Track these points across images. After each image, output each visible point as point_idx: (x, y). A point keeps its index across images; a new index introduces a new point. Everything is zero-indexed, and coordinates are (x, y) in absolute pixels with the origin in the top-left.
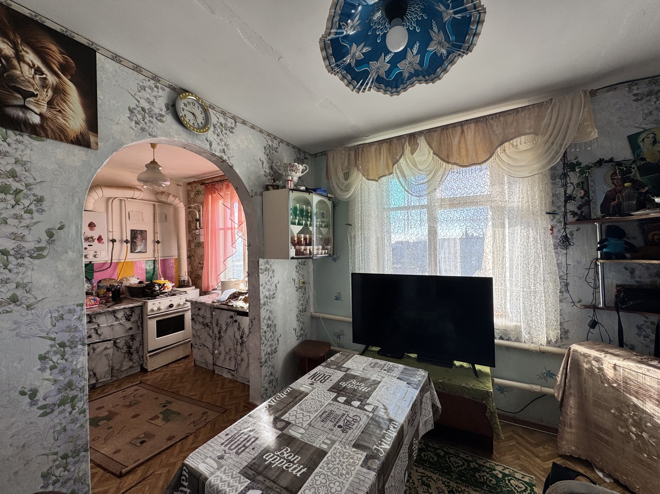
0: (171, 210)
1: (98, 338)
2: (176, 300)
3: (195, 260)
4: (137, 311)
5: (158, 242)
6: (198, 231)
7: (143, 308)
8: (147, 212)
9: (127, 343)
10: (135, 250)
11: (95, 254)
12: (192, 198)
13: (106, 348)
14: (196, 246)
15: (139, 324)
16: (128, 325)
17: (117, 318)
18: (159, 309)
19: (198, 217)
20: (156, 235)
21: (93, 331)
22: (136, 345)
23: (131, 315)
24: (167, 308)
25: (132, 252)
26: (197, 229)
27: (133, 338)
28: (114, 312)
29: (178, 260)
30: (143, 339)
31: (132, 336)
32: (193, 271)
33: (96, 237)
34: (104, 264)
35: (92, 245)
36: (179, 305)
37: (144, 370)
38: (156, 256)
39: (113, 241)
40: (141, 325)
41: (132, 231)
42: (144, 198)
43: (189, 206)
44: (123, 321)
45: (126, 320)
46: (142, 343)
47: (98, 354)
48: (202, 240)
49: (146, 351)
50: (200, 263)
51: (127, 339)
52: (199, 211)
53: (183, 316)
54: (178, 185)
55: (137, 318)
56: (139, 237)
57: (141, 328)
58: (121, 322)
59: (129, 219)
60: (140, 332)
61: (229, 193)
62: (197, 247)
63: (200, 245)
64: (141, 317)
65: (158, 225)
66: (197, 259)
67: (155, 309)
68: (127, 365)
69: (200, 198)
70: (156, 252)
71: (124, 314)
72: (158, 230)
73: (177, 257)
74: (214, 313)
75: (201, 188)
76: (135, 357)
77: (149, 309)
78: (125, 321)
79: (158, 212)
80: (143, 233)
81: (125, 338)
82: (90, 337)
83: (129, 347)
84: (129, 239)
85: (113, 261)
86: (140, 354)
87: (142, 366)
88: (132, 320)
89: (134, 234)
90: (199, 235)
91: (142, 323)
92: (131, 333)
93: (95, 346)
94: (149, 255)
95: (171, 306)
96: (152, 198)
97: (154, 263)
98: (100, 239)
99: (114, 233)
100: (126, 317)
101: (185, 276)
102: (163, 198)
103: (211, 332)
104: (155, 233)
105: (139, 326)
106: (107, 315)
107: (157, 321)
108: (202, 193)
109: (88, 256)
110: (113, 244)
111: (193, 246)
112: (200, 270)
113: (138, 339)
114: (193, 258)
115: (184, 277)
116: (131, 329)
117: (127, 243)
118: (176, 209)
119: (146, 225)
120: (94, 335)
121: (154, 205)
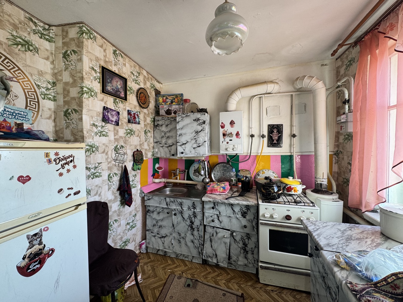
1: (219, 224)
2: (297, 212)
3: (343, 158)
4: (253, 211)
5: (294, 136)
8: (284, 104)
9: (242, 238)
11: (234, 147)
12: (342, 75)
13: (224, 237)
14: (345, 139)
15: (254, 224)
16: (244, 222)
17: (234, 211)
18: (272, 216)
19: (347, 97)
20: (293, 128)
21: (216, 216)
22: (251, 245)
23: (246, 213)
24: (283, 218)
25: (268, 146)
26: (345, 114)
27: (248, 236)
28: (232, 205)
31: (247, 234)
32: (340, 172)
33: (234, 133)
34: (246, 156)
35: (232, 140)
36: (299, 219)
38: (293, 151)
39: (252, 136)
41: (269, 125)
42: (281, 91)
43: (336, 86)
44: (239, 216)
45: (242, 216)
46: (257, 246)
47: (219, 239)
48: (350, 129)
51: (244, 235)
52: (349, 88)
54: (322, 65)
55: (252, 218)
56: (275, 132)
57: (256, 230)
58: (237, 216)
59: (267, 114)
60: (256, 234)
62: (346, 141)
64: (256, 217)
66: (345, 157)
67: (267, 215)
68: (242, 261)
69: (353, 67)
70: (292, 146)
71: (240, 209)
72: (295, 123)
75: (355, 53)
76: (250, 256)
77: (261, 212)
78: (241, 216)
79: (295, 102)
80: (279, 127)
81: (242, 234)
82: (213, 221)
83: (245, 245)
84: (266, 134)
85: (251, 154)
86: (255, 256)
87: (257, 270)
88: (247, 217)
89: (271, 128)
90: (346, 122)
92: (247, 230)
93: (218, 230)
94: (285, 149)
95: (289, 217)
96: (291, 88)
98: (238, 134)
99: (252, 129)
100: (242, 212)
101: (322, 178)
102: (298, 85)
104: (292, 126)
105: (253, 227)
106: (227, 206)
107: (270, 231)
108: (356, 59)
109: (228, 149)
110: (252, 139)
111: (341, 138)
113: (254, 239)
114: (341, 156)
115: (322, 180)
116: (245, 227)
117: (263, 138)
119: (283, 119)
120: (216, 220)
121: (292, 95)
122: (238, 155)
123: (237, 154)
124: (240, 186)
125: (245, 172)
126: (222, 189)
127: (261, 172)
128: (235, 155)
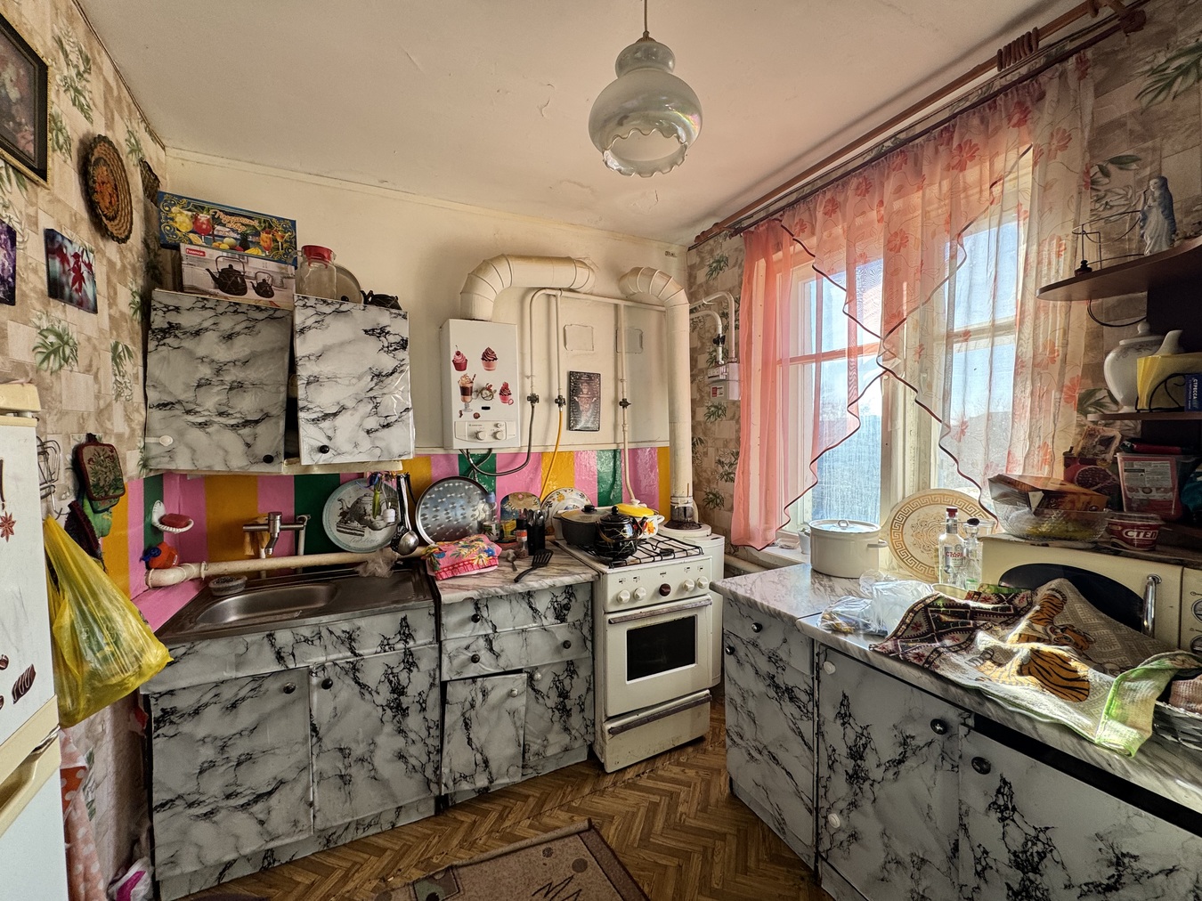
0: (652, 319)
1: (493, 662)
2: (674, 572)
4: (582, 596)
5: (624, 404)
6: (722, 369)
7: (594, 588)
8: (602, 326)
9: (557, 681)
11: (496, 429)
12: (701, 285)
13: (510, 694)
15: (586, 631)
16: (562, 632)
17: (535, 610)
18: (634, 597)
19: (721, 331)
20: (620, 384)
21: (482, 642)
22: (577, 688)
23: (567, 607)
24: (654, 596)
26: (717, 365)
27: (571, 668)
28: (529, 595)
29: (671, 452)
30: (593, 673)
31: (570, 663)
33: (497, 387)
34: (516, 455)
35: (488, 408)
36: (684, 588)
37: (594, 763)
38: (620, 439)
39: (533, 399)
40: (591, 637)
41: (571, 374)
42: (595, 291)
43: (696, 304)
44: (549, 620)
45: (557, 618)
46: (592, 686)
47: (494, 708)
48: (734, 393)
49: (600, 716)
50: (720, 462)
51: (559, 670)
53: (692, 621)
54: (667, 253)
55: (581, 616)
56: (585, 390)
57: (589, 644)
58: (545, 622)
59: (565, 345)
60: (588, 654)
62: (712, 419)
64: (589, 612)
65: (625, 358)
67: (626, 594)
68: (557, 740)
70: (620, 428)
71: (552, 602)
72: (625, 374)
73: (668, 444)
74: (829, 668)
76: (576, 721)
77: (611, 595)
78: (553, 620)
79: (624, 325)
81: (555, 669)
82: (475, 659)
83: (564, 694)
84: (565, 395)
85: (533, 450)
86: (588, 714)
87: (591, 748)
88: (570, 619)
89: (575, 380)
90: (725, 381)
91: (592, 629)
92: (568, 655)
93: (488, 683)
94: (604, 438)
95: (664, 590)
96: (613, 289)
97: (615, 457)
98: (505, 392)
99: (534, 379)
100: (555, 609)
102: (637, 286)
104: (617, 380)
105: (585, 639)
106: (514, 602)
107: (630, 633)
108: (731, 262)
109: (480, 435)
110: (533, 407)
111: (703, 413)
113: (584, 672)
115: (687, 499)
116: (566, 645)
117: (560, 405)
118: (665, 313)
119: (597, 361)
120: (485, 656)
121: (616, 306)
122: (493, 452)
123: (490, 450)
124: (525, 539)
125: (523, 498)
126: (485, 556)
127: (555, 496)
128: (485, 452)
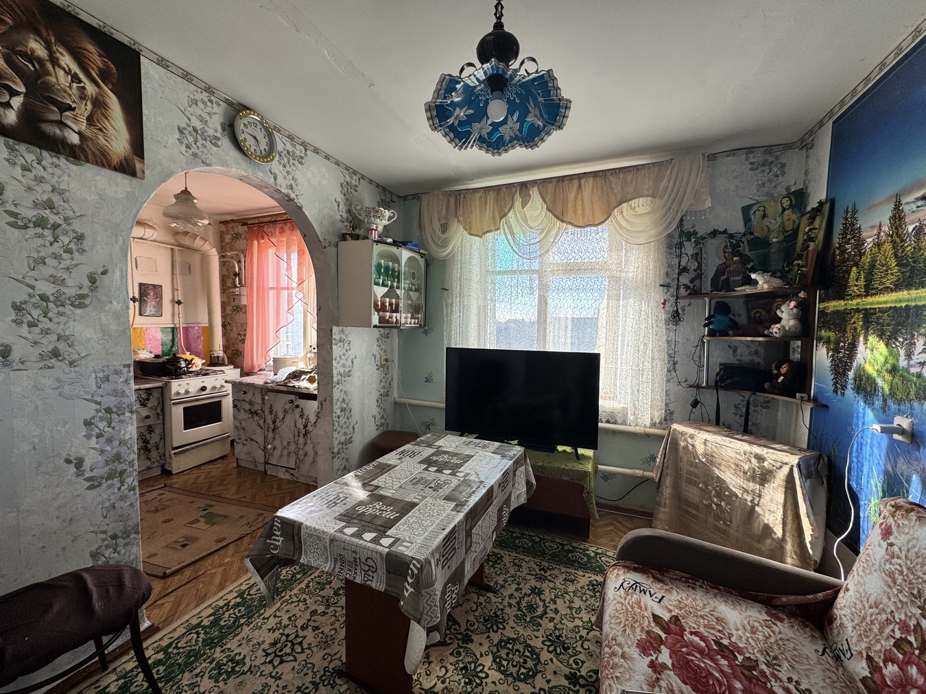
0: (196, 259)
2: (209, 381)
3: (232, 330)
4: (156, 394)
5: (179, 303)
6: (237, 289)
7: (164, 390)
8: (162, 259)
9: (142, 436)
10: (145, 311)
12: (227, 243)
14: (233, 310)
15: (159, 410)
16: (145, 412)
18: (187, 392)
19: (237, 270)
20: (176, 292)
22: (154, 439)
23: (148, 399)
24: (198, 392)
25: (141, 314)
26: (236, 287)
27: (150, 429)
29: (209, 330)
30: (164, 431)
31: (150, 426)
32: (230, 344)
36: (214, 388)
37: (166, 473)
38: (176, 321)
40: (162, 411)
41: (141, 285)
42: (158, 239)
43: (224, 254)
45: (141, 405)
46: (163, 437)
48: (244, 301)
49: (168, 448)
50: (239, 334)
51: (143, 430)
52: (239, 262)
53: (220, 402)
55: (156, 404)
56: (152, 294)
57: (161, 417)
59: (137, 267)
60: (160, 422)
61: (285, 239)
62: (235, 313)
63: (240, 309)
64: (161, 401)
65: (178, 277)
66: (235, 329)
67: (182, 391)
69: (241, 243)
70: (177, 316)
72: (179, 286)
73: (207, 325)
74: (267, 398)
75: (242, 229)
76: (154, 454)
77: (173, 391)
78: (139, 406)
79: (178, 258)
80: (157, 289)
83: (146, 442)
84: (137, 296)
86: (161, 450)
87: (163, 466)
88: (149, 405)
89: (143, 288)
90: (240, 295)
91: (163, 410)
92: (148, 422)
94: (166, 320)
95: (203, 389)
96: (170, 239)
97: (173, 331)
100: (140, 401)
101: (219, 351)
102: (187, 241)
103: (261, 422)
104: (174, 289)
105: (158, 415)
107: (185, 409)
108: (243, 237)
111: (229, 310)
112: (240, 345)
113: (158, 430)
114: (228, 327)
115: (218, 353)
116: (148, 417)
117: (134, 302)
118: (205, 258)
119: (160, 278)
121: (172, 249)
